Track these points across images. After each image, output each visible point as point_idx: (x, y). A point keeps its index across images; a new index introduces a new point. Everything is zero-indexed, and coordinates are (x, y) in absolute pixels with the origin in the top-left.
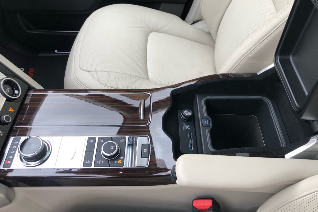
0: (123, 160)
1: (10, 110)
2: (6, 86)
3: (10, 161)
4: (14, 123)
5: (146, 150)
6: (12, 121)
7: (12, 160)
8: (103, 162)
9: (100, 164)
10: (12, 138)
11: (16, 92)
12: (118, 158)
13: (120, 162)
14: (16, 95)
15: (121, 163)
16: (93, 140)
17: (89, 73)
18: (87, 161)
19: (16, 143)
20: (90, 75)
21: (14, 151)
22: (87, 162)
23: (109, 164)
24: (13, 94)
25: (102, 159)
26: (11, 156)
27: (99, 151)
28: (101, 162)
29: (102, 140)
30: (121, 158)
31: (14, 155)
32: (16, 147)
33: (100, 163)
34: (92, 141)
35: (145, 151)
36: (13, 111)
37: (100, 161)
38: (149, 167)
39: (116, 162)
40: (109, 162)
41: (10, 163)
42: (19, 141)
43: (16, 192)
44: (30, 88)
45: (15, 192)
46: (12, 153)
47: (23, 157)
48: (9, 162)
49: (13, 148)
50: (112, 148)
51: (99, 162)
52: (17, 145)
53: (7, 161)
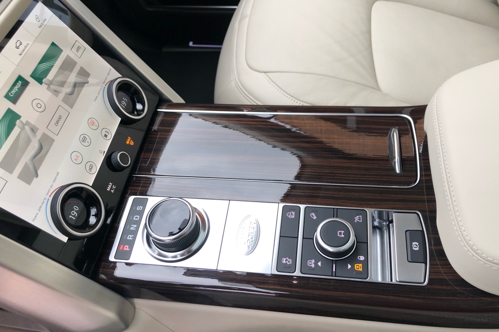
0: (366, 264)
1: (128, 143)
2: (121, 93)
3: (128, 246)
4: (134, 168)
5: (417, 244)
6: (132, 165)
7: (131, 244)
8: (319, 264)
9: (314, 269)
10: (131, 199)
11: (139, 106)
12: (353, 259)
13: (359, 267)
14: (139, 112)
15: (361, 270)
16: (294, 213)
17: (266, 76)
18: (284, 259)
19: (139, 208)
20: (268, 79)
21: (136, 226)
22: (284, 262)
23: (334, 270)
24: (133, 110)
25: (318, 258)
26: (131, 236)
27: (308, 238)
28: (316, 264)
29: (313, 214)
30: (361, 259)
31: (135, 233)
32: (139, 217)
33: (313, 266)
34: (292, 215)
35: (416, 246)
36: (132, 143)
37: (313, 261)
38: (429, 286)
39: (349, 266)
40: (334, 265)
41: (128, 249)
42: (144, 205)
43: (137, 306)
44: (163, 101)
45: (135, 308)
46: (131, 228)
47: (153, 240)
48: (126, 248)
49: (134, 219)
50: (340, 234)
51: (312, 263)
52: (141, 213)
53: (122, 246)
